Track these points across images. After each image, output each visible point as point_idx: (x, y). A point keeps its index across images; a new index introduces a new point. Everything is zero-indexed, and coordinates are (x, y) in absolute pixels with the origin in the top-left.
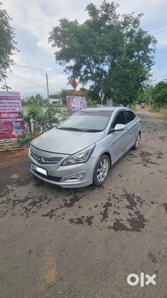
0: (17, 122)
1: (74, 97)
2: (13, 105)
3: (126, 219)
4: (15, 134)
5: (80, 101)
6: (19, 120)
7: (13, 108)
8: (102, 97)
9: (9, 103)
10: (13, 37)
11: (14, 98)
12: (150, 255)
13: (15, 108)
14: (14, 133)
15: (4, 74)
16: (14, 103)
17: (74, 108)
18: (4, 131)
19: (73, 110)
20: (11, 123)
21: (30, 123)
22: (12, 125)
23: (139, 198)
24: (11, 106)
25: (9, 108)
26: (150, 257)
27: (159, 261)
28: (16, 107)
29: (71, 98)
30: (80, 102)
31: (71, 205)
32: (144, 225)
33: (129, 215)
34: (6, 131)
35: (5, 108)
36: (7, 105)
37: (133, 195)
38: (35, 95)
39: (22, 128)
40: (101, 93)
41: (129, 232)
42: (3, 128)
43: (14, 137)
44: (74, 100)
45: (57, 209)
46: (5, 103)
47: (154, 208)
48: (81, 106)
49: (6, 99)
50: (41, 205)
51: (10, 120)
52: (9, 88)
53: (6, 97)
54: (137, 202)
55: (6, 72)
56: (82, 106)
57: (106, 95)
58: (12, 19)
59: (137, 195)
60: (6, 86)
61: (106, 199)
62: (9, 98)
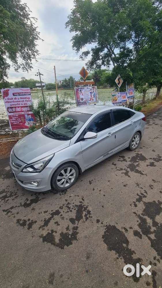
0: (28, 115)
1: (84, 88)
2: (25, 100)
3: (60, 232)
4: (28, 125)
5: (90, 91)
6: (30, 113)
7: (25, 102)
8: (119, 84)
9: (21, 98)
10: (36, 27)
11: (25, 94)
12: (52, 275)
13: (26, 102)
14: (26, 124)
15: (30, 65)
16: (25, 98)
17: (82, 99)
18: (18, 123)
19: (81, 101)
20: (24, 115)
21: (39, 116)
22: (25, 118)
23: (89, 212)
24: (23, 101)
25: (22, 103)
26: (50, 277)
27: (54, 284)
28: (28, 101)
29: (79, 90)
30: (90, 93)
31: (28, 205)
32: (71, 244)
33: (66, 228)
34: (20, 122)
35: (18, 103)
36: (20, 100)
37: (85, 209)
38: (68, 78)
39: (33, 120)
40: (119, 79)
41: (52, 247)
42: (18, 120)
43: (26, 127)
44: (83, 91)
45: (16, 206)
46: (19, 99)
47: (95, 228)
48: (91, 96)
49: (19, 95)
50: (8, 200)
51: (23, 113)
52: (41, 74)
53: (19, 93)
54: (84, 217)
55: (31, 63)
56: (93, 96)
57: (125, 81)
58: (31, 11)
59: (90, 208)
60: (39, 72)
61: (59, 207)
62: (21, 94)
